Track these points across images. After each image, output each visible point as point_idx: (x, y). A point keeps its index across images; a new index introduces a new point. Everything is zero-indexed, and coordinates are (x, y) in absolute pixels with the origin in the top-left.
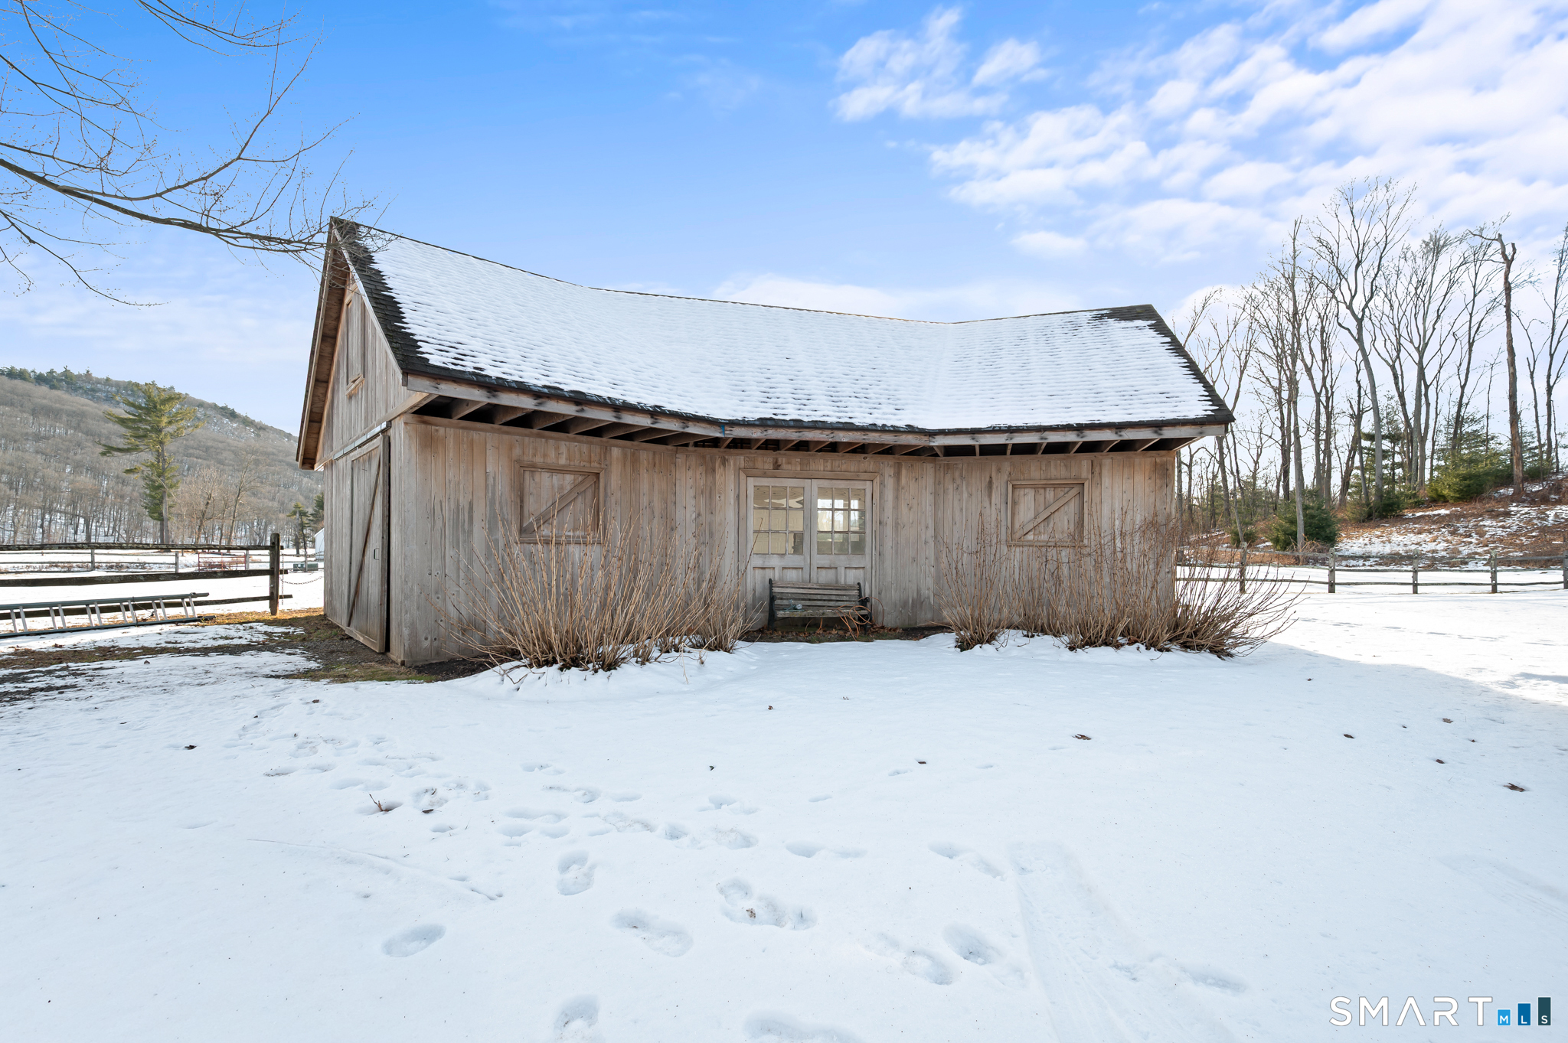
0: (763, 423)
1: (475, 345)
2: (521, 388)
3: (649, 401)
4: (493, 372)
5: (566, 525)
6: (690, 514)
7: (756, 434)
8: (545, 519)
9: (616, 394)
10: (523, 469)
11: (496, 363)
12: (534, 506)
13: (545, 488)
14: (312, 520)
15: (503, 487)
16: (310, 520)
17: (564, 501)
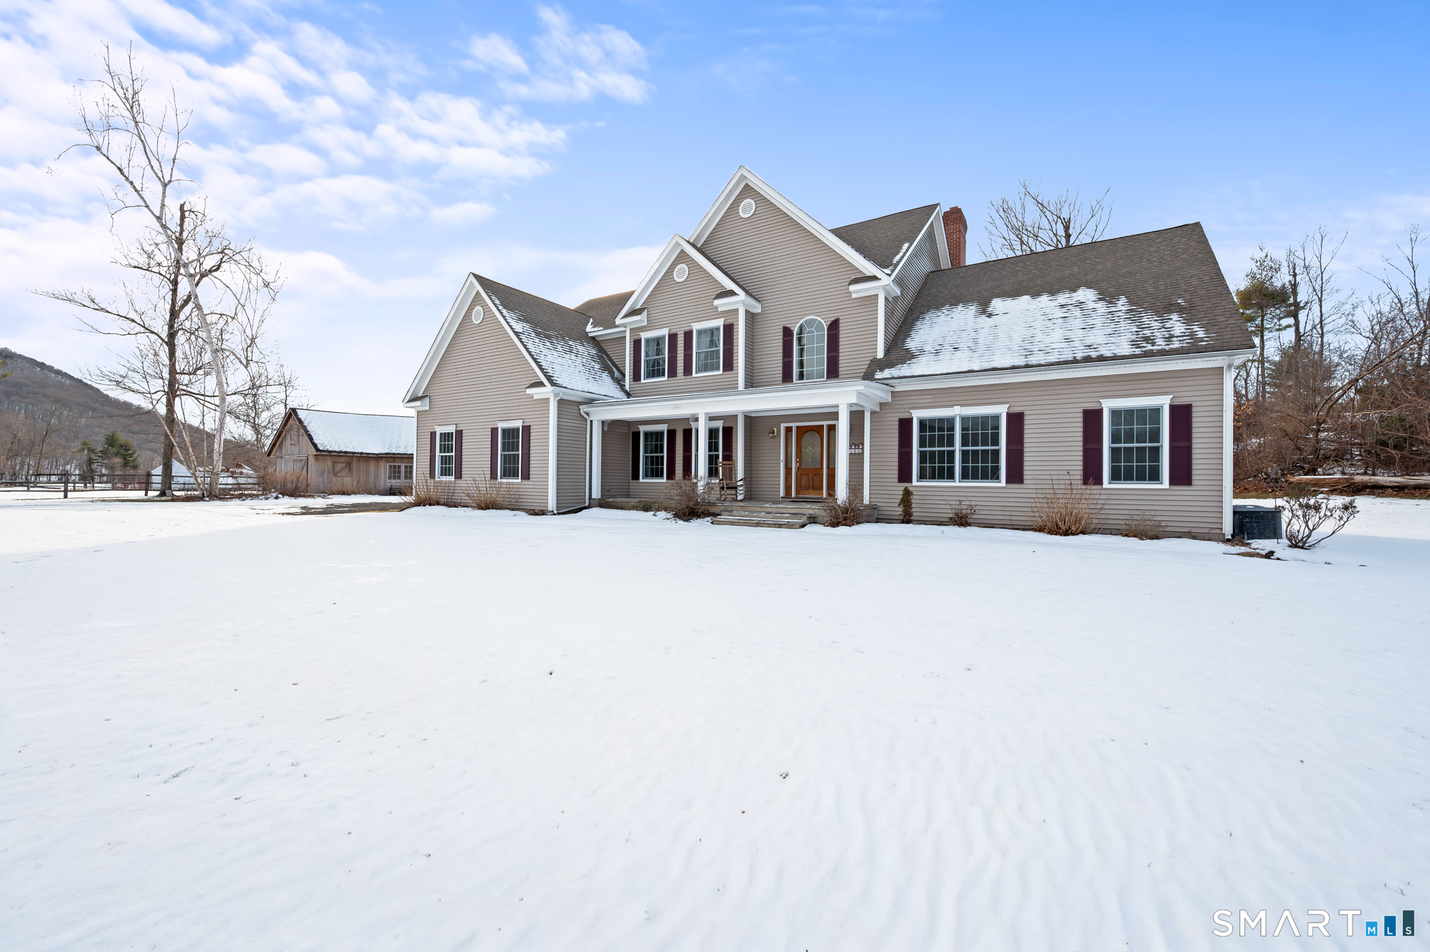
0: (386, 454)
1: (326, 443)
2: (335, 452)
3: (360, 451)
4: (330, 449)
5: (343, 473)
6: (373, 471)
7: (385, 456)
8: (338, 472)
9: (353, 450)
10: (334, 463)
11: (331, 447)
12: (336, 470)
13: (339, 466)
14: (100, 457)
15: (330, 466)
16: (98, 456)
17: (343, 469)
